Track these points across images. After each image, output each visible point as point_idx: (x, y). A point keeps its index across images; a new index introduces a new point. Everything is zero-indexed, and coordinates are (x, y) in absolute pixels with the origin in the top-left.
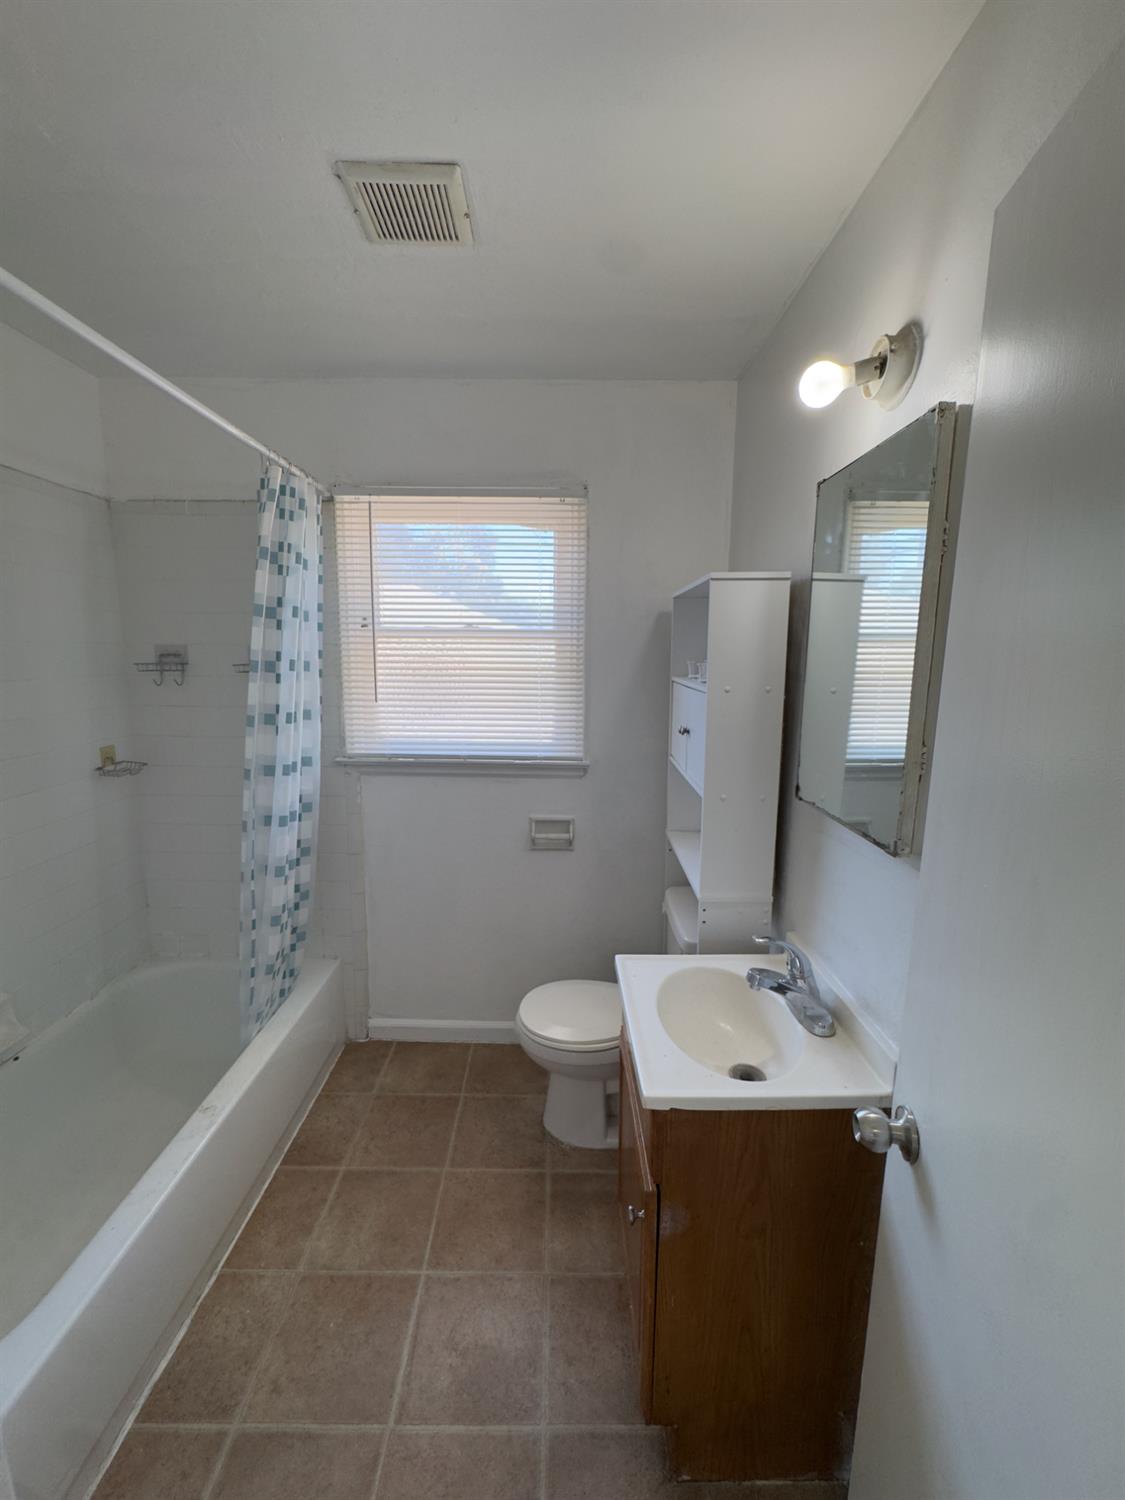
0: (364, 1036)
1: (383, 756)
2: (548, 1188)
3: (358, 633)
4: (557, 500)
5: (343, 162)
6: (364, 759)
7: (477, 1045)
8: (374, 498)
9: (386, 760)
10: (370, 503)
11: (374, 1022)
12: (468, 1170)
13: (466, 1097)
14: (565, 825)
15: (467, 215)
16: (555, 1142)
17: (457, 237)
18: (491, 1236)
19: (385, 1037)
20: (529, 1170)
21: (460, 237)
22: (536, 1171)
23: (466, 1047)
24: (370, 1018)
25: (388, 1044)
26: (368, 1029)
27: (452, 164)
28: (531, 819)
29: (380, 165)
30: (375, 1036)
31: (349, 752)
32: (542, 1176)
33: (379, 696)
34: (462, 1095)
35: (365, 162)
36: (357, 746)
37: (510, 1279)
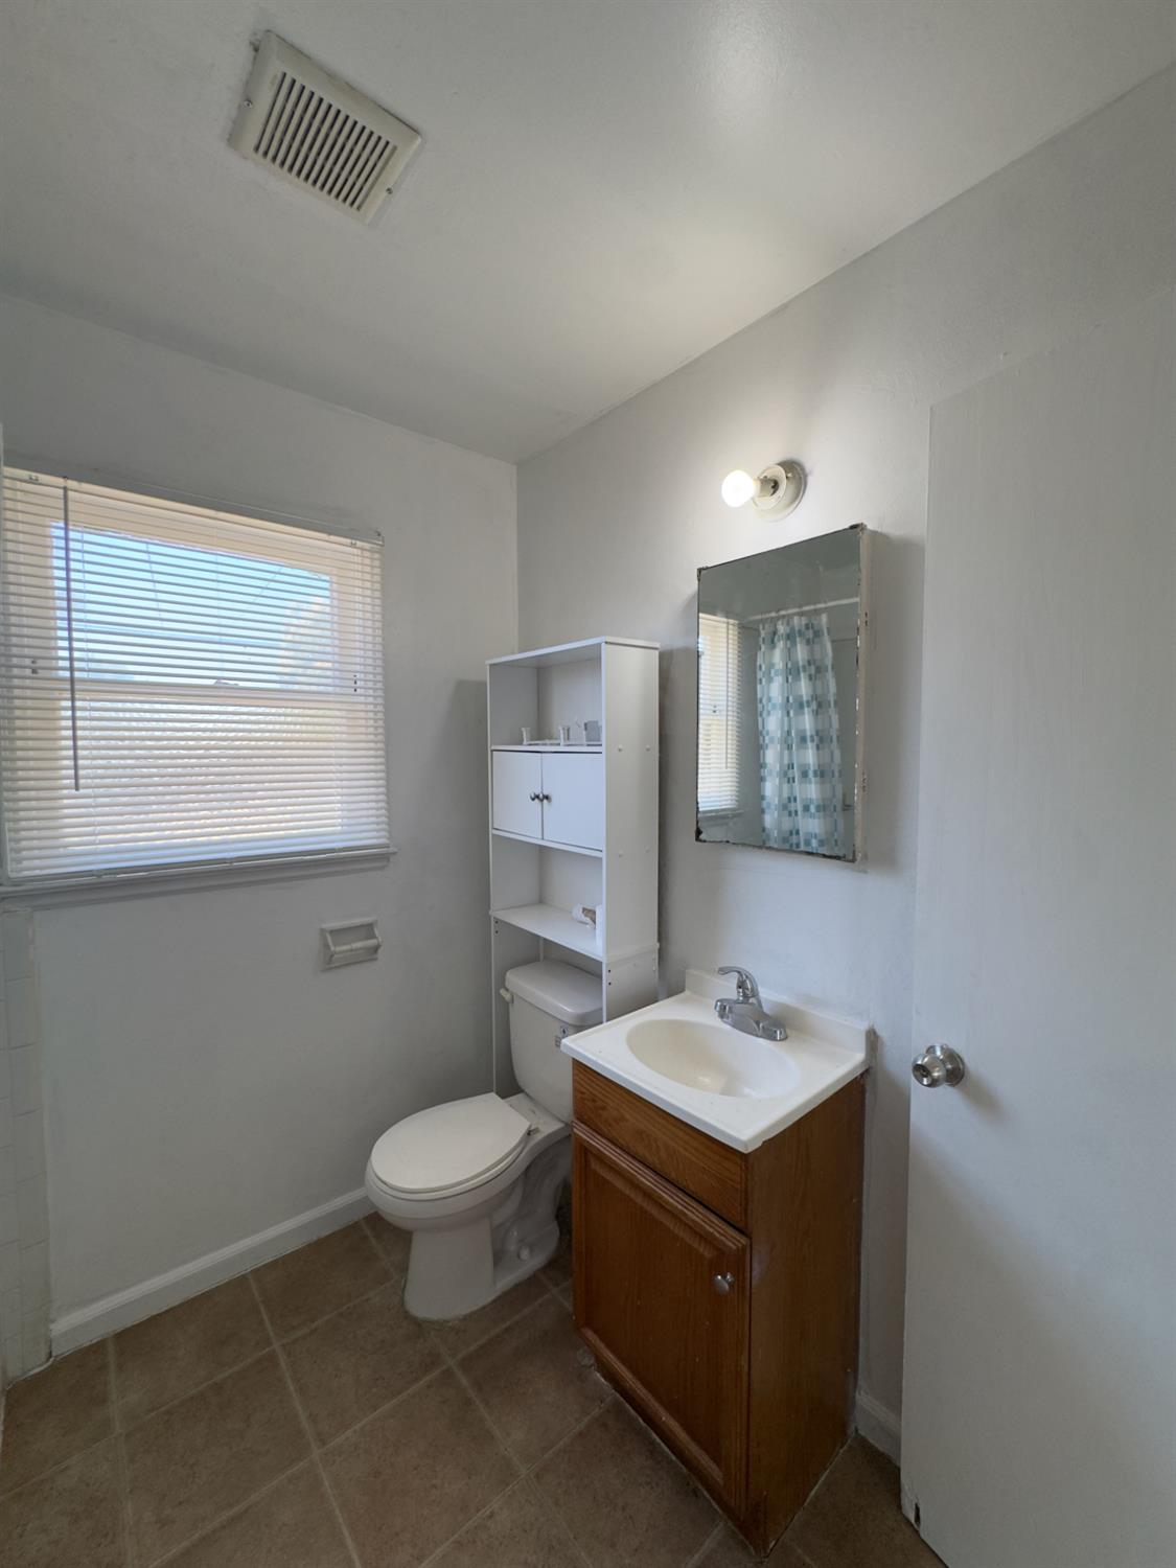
0: (44, 1358)
1: (90, 873)
2: (464, 1381)
3: (28, 682)
4: (348, 541)
5: (278, 36)
6: (48, 884)
7: (255, 1272)
8: (71, 484)
9: (92, 879)
10: (65, 489)
11: (61, 1325)
12: (349, 1432)
13: (283, 1345)
14: (368, 930)
15: (389, 191)
16: (440, 1326)
17: (359, 208)
18: (435, 1486)
19: (86, 1340)
20: (427, 1378)
21: (363, 208)
22: (436, 1373)
23: (240, 1282)
24: (53, 1321)
25: (98, 1348)
26: (50, 1342)
27: (415, 131)
28: (323, 931)
29: (329, 75)
30: (62, 1349)
31: (14, 875)
32: (448, 1374)
33: (82, 782)
34: (276, 1346)
35: (309, 58)
36: (26, 863)
37: (491, 1516)
